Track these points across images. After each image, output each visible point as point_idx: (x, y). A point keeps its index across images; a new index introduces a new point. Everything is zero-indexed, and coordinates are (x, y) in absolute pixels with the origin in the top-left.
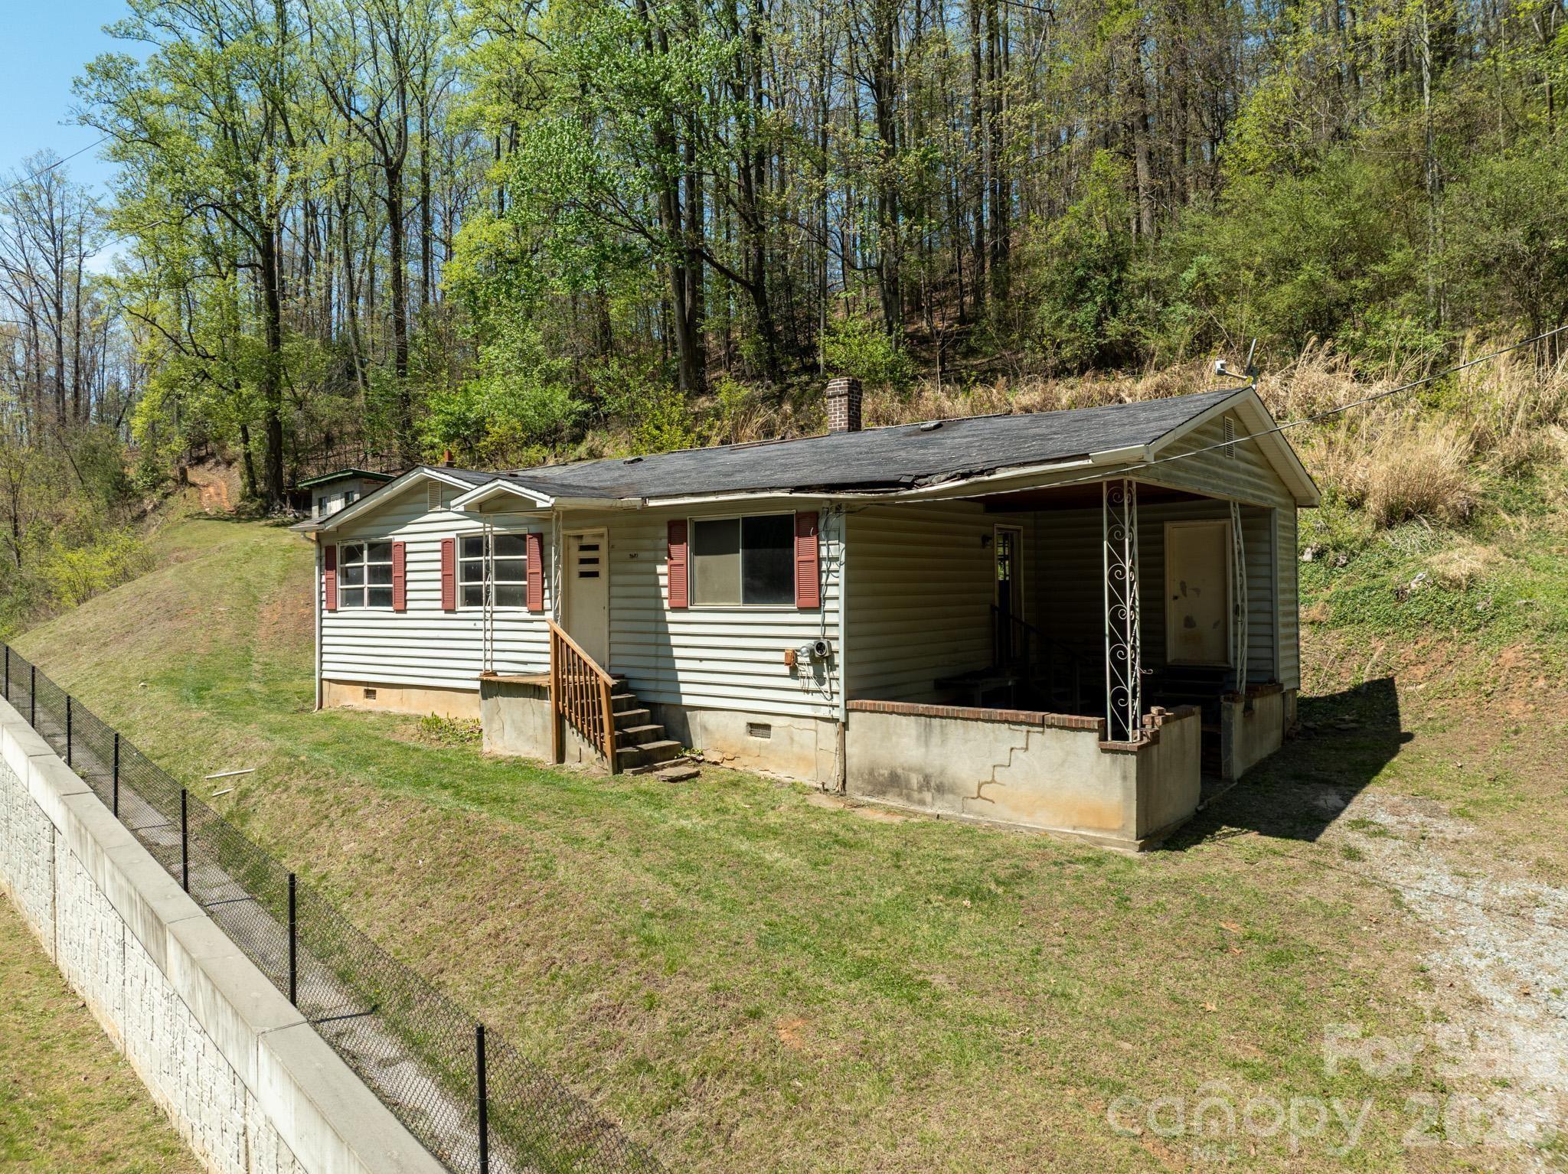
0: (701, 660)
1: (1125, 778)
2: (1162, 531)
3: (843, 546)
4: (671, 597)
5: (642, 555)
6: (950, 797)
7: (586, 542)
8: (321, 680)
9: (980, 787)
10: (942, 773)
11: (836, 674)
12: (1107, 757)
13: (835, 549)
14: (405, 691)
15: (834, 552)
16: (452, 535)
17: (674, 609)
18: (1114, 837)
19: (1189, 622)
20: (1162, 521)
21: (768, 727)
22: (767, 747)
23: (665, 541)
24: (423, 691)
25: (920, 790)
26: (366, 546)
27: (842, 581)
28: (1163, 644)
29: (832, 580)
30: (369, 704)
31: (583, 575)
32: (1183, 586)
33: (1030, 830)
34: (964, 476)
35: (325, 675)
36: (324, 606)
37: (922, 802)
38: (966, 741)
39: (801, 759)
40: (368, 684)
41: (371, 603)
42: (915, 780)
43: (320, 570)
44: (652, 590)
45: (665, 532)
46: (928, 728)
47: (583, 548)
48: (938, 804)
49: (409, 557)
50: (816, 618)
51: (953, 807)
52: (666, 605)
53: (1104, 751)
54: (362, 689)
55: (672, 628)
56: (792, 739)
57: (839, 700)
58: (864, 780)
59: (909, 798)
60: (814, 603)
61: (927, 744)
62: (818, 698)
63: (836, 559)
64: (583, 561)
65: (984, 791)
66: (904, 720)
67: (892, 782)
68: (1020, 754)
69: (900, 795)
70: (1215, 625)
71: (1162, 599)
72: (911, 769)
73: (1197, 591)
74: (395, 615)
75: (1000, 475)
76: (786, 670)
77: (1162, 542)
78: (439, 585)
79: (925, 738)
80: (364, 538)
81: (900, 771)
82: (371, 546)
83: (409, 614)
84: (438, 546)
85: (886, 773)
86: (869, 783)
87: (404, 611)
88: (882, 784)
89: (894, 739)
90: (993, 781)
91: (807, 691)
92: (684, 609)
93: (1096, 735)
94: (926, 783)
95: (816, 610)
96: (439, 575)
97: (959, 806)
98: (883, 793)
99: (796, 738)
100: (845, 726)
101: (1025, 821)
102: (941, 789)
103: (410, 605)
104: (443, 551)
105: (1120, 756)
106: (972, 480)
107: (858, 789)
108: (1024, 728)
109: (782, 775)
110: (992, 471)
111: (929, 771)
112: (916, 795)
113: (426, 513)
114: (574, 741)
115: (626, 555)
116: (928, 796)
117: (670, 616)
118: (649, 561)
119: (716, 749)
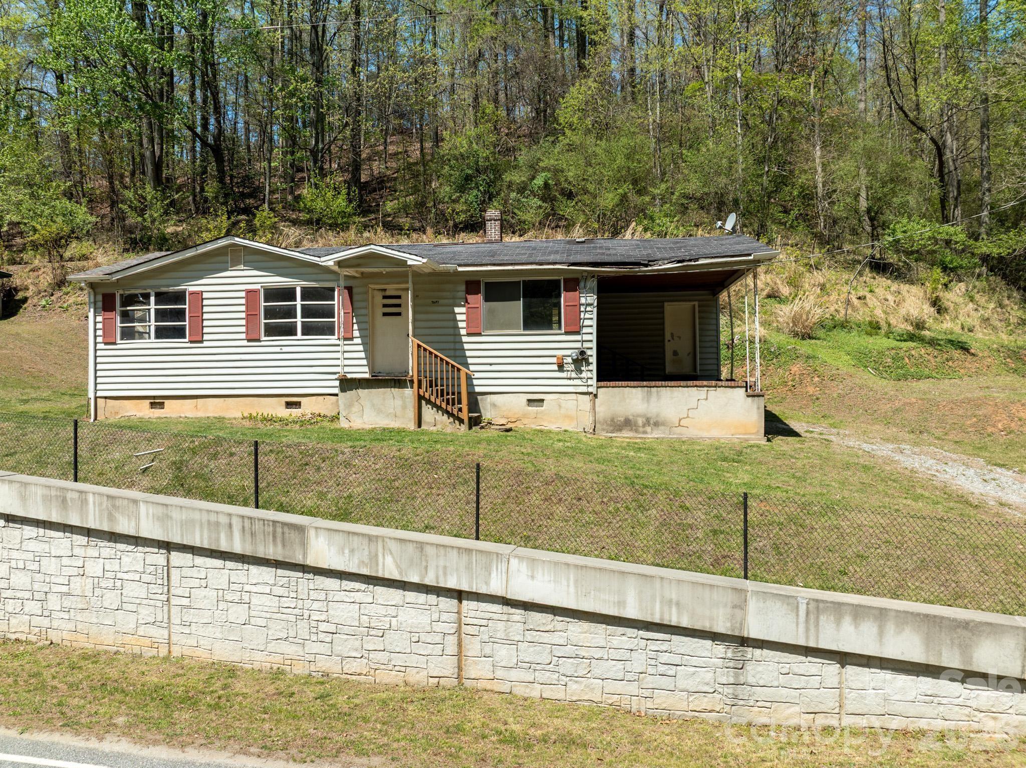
0: (491, 364)
1: (758, 408)
2: (663, 307)
3: (595, 297)
4: (468, 327)
5: (442, 302)
6: (662, 428)
7: (388, 293)
8: (96, 398)
9: (680, 421)
10: (657, 416)
11: (590, 368)
12: (750, 399)
13: (592, 299)
14: (199, 400)
15: (590, 300)
16: (258, 287)
17: (469, 335)
18: (753, 437)
19: (675, 353)
20: (663, 302)
21: (542, 401)
22: (542, 412)
23: (462, 294)
24: (222, 399)
25: (644, 426)
26: (153, 293)
27: (594, 316)
28: (664, 364)
29: (587, 316)
30: (157, 413)
31: (385, 314)
32: (672, 335)
33: (710, 439)
34: (679, 262)
35: (99, 394)
36: (99, 339)
37: (645, 432)
38: (672, 398)
39: (568, 417)
40: (154, 397)
41: (157, 337)
42: (640, 421)
43: (95, 312)
44: (451, 324)
45: (463, 287)
46: (649, 394)
47: (385, 297)
48: (655, 432)
49: (205, 302)
50: (578, 338)
51: (664, 433)
52: (463, 332)
53: (748, 396)
54: (148, 402)
55: (466, 346)
56: (560, 406)
57: (593, 382)
58: (607, 425)
59: (636, 431)
60: (576, 329)
61: (648, 401)
62: (578, 382)
63: (591, 305)
64: (385, 306)
65: (683, 423)
66: (634, 390)
67: (628, 424)
68: (703, 402)
69: (631, 430)
70: (689, 354)
71: (663, 341)
72: (638, 416)
73: (680, 337)
74: (189, 345)
75: (701, 262)
76: (555, 367)
77: (663, 312)
78: (243, 322)
79: (648, 399)
80: (151, 287)
81: (631, 417)
82: (158, 295)
83: (205, 344)
84: (243, 294)
85: (622, 419)
86: (611, 426)
87: (202, 342)
88: (619, 426)
89: (627, 401)
90: (688, 417)
91: (570, 379)
92: (479, 334)
93: (744, 389)
94: (648, 422)
95: (578, 333)
96: (243, 315)
97: (668, 432)
98: (620, 430)
99: (563, 405)
100: (596, 396)
101: (705, 434)
102: (656, 424)
103: (206, 337)
104: (247, 298)
105: (756, 398)
106: (685, 264)
107: (603, 430)
108: (706, 389)
109: (553, 427)
110: (697, 260)
111: (649, 415)
112: (641, 429)
113: (227, 270)
114: (429, 413)
115: (430, 301)
116: (648, 429)
117: (465, 339)
118: (450, 306)
119: (503, 417)
